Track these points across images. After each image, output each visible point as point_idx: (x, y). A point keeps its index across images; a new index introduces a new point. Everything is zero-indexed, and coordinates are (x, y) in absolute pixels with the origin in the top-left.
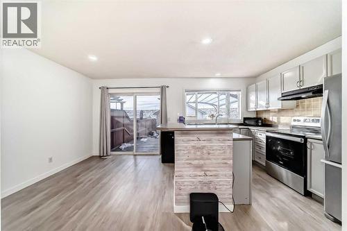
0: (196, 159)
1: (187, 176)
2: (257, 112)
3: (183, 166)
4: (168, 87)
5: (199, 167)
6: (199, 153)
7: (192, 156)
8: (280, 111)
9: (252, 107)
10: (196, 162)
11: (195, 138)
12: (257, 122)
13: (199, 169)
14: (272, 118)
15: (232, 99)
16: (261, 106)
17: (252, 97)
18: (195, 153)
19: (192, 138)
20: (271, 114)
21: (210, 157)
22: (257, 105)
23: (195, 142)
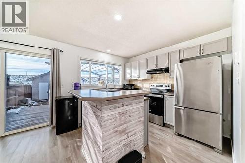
0: (121, 125)
1: (113, 145)
2: (130, 81)
3: (110, 136)
4: (61, 51)
5: (123, 132)
6: (123, 118)
7: (118, 123)
8: (144, 80)
9: (128, 77)
10: (121, 128)
11: (120, 105)
12: (131, 87)
13: (123, 134)
14: (139, 84)
15: (115, 71)
16: (134, 77)
17: (128, 71)
18: (120, 119)
19: (118, 105)
20: (138, 82)
21: (131, 119)
22: (131, 76)
23: (121, 108)
